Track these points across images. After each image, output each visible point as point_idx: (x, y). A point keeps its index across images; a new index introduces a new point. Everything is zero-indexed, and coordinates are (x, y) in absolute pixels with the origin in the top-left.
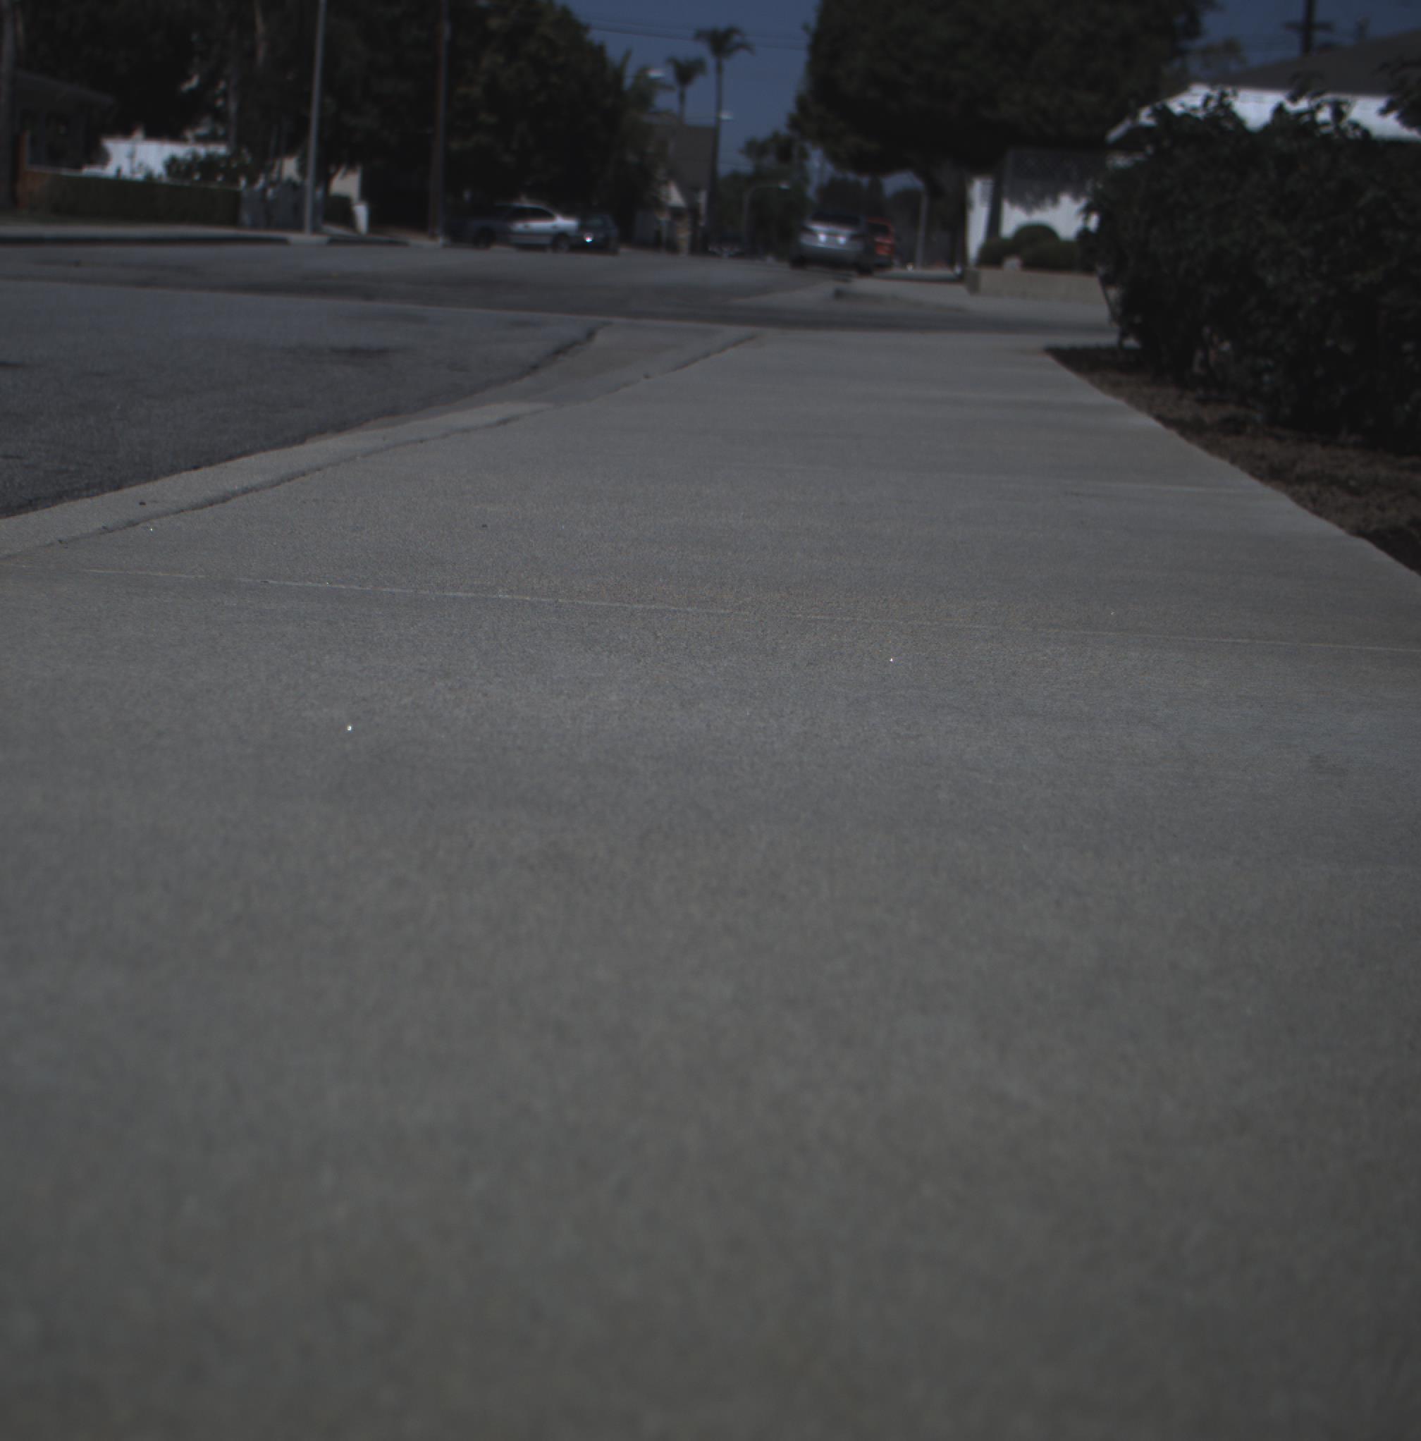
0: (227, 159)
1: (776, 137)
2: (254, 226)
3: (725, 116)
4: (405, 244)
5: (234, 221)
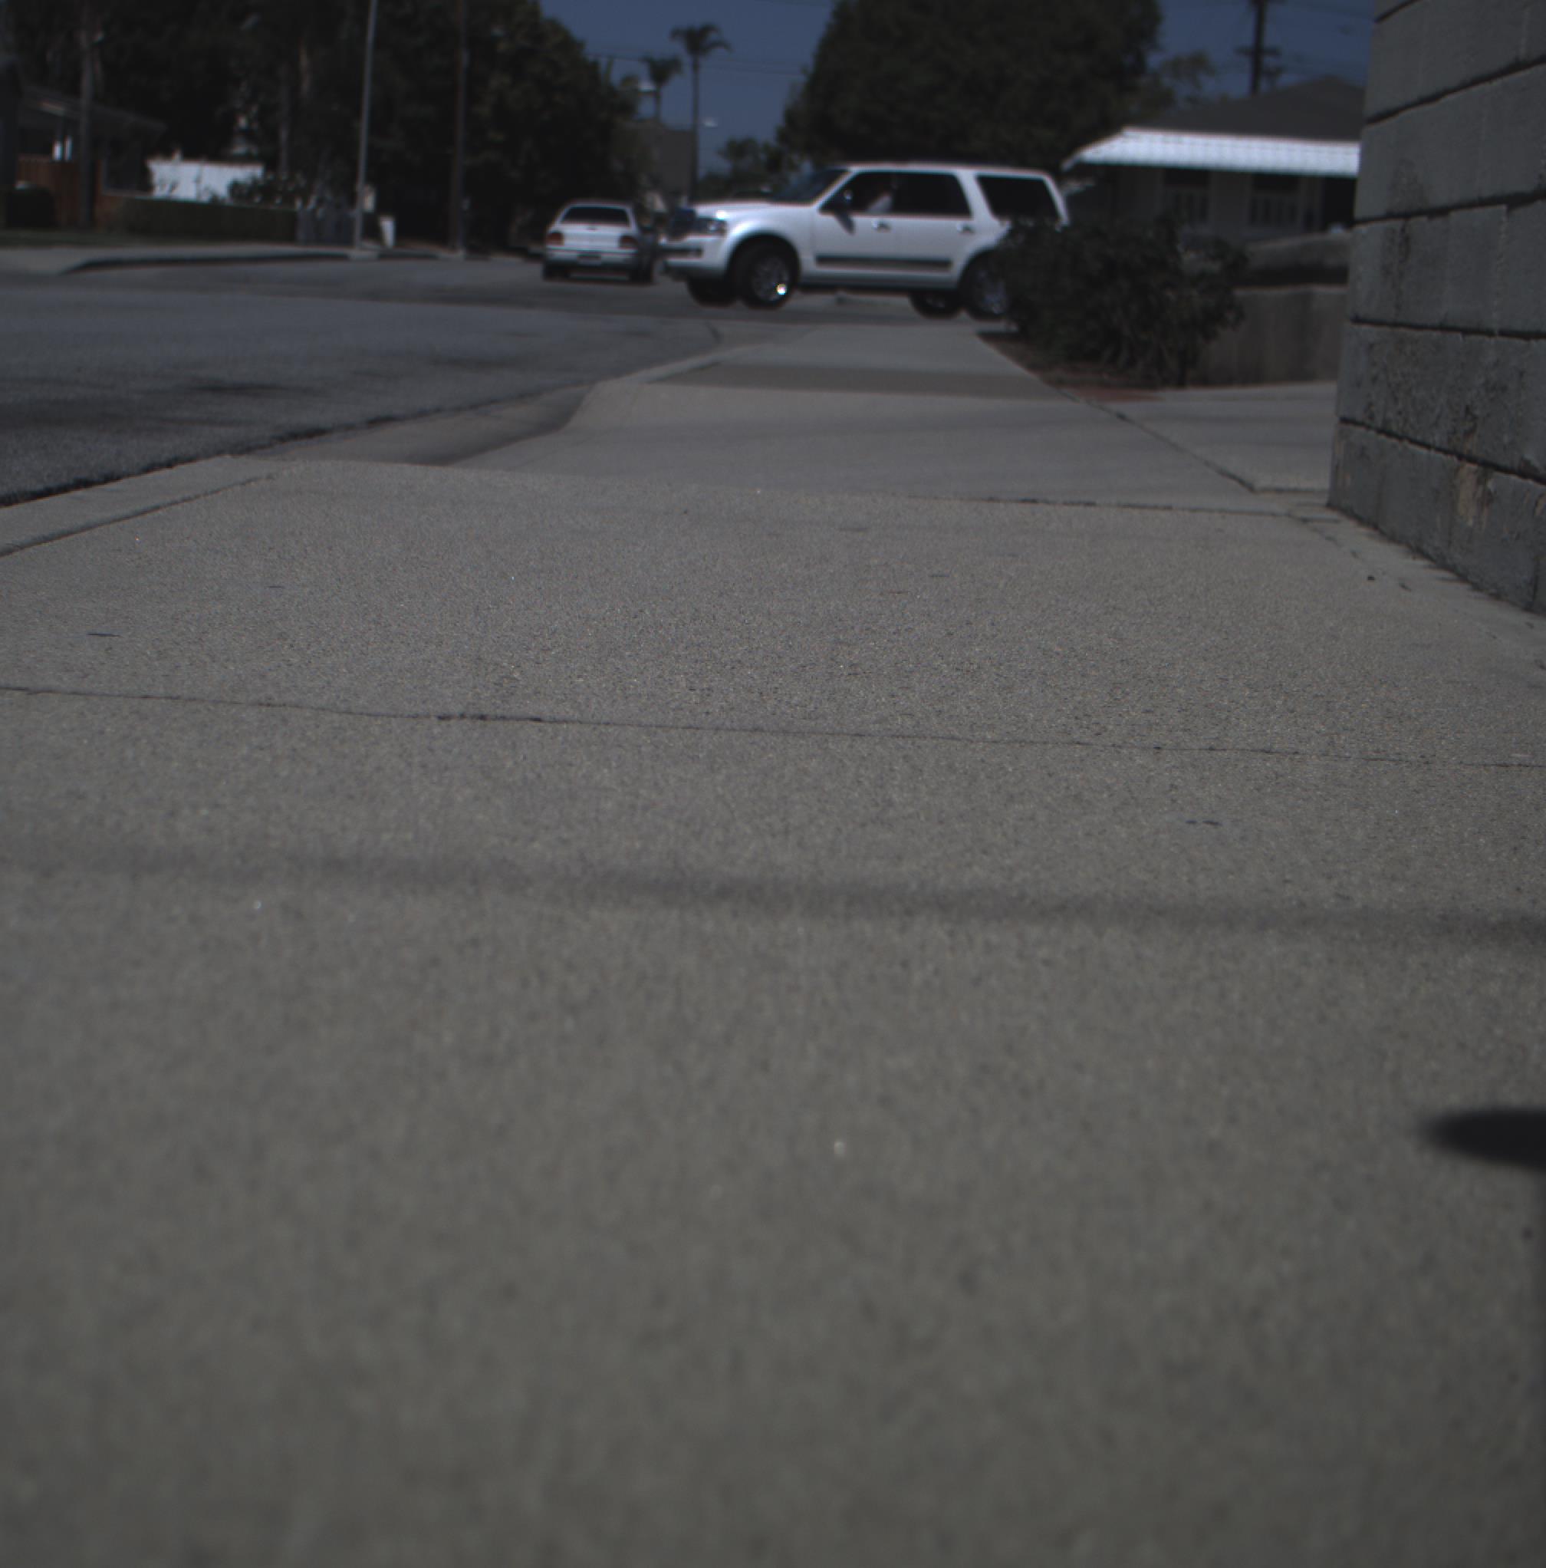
2: (311, 243)
5: (290, 238)
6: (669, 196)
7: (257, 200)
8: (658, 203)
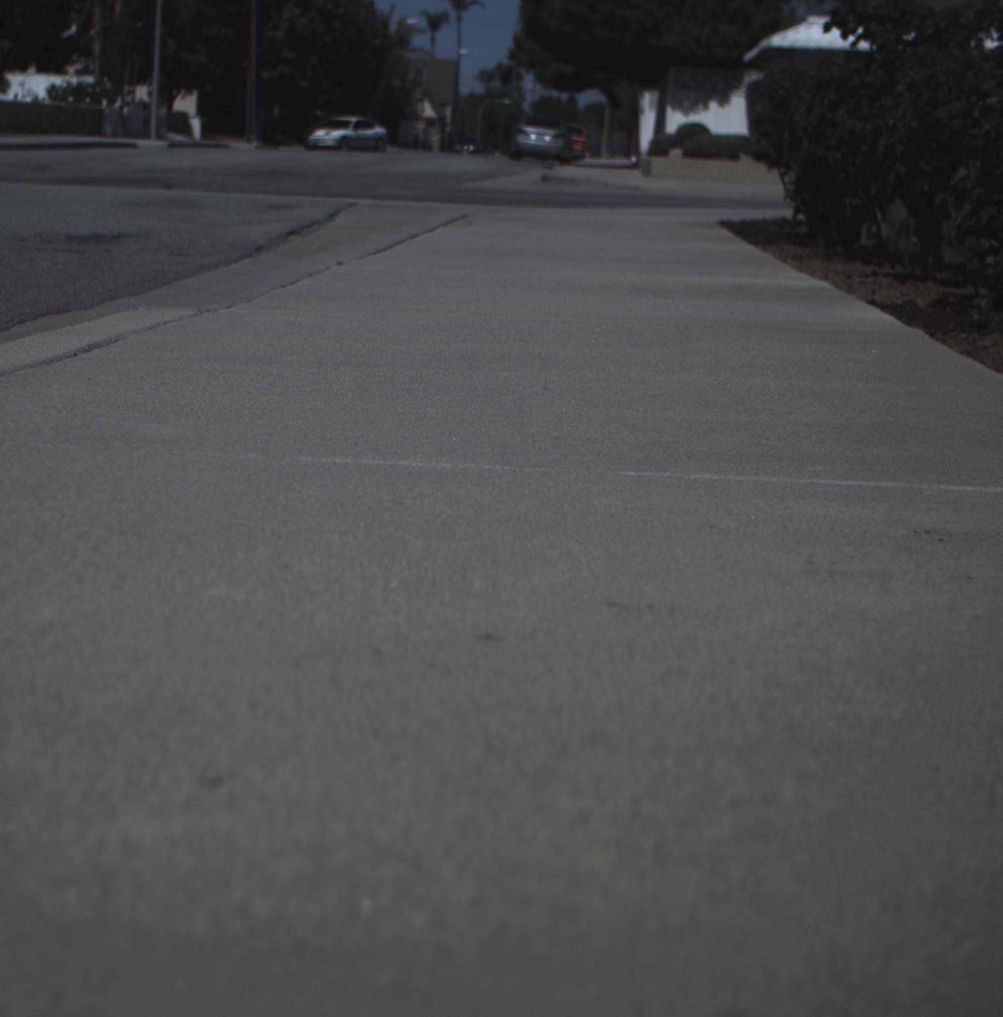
0: (94, 86)
1: (499, 66)
2: (114, 135)
3: (463, 52)
4: (227, 147)
5: (99, 132)
6: (438, 106)
7: (71, 99)
8: (428, 111)
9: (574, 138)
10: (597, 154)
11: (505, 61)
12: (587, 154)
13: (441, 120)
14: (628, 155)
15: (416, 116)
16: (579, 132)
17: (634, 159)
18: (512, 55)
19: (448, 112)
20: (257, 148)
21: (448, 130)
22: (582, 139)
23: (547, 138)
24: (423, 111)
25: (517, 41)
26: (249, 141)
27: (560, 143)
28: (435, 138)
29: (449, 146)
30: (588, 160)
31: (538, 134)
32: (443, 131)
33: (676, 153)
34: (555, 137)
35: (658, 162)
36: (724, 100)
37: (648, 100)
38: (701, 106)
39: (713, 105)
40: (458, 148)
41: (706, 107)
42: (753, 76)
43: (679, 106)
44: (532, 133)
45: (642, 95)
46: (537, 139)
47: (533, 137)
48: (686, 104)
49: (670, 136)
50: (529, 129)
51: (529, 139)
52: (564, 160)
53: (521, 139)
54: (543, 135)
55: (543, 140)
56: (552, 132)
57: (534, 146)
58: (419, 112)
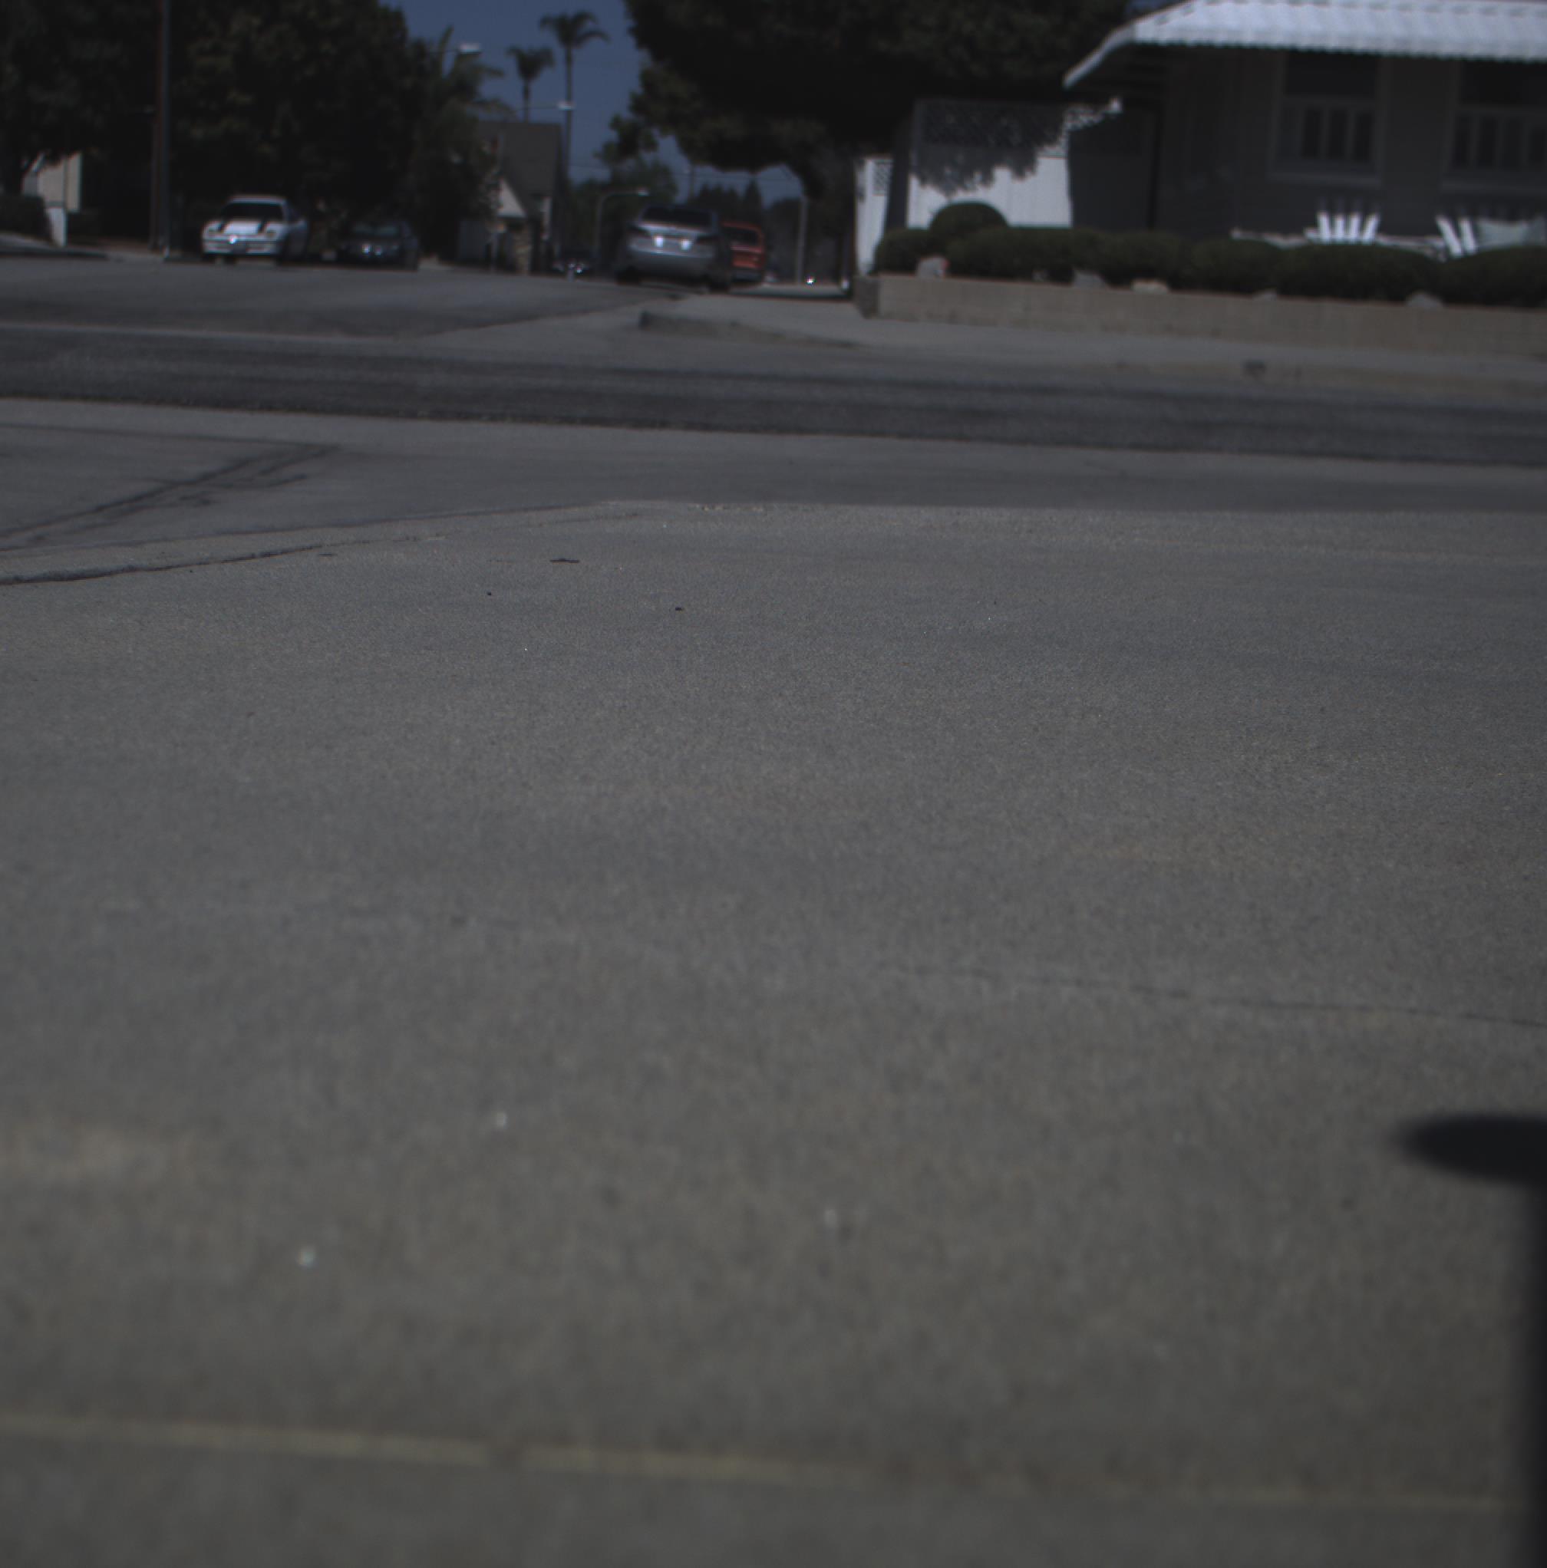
6: (526, 197)
8: (509, 204)
9: (737, 247)
10: (785, 274)
11: (626, 115)
12: (769, 278)
13: (534, 222)
14: (836, 278)
15: (486, 213)
16: (749, 238)
17: (845, 284)
18: (638, 105)
19: (546, 207)
20: (167, 260)
21: (545, 237)
22: (757, 250)
23: (686, 244)
24: (499, 205)
25: (648, 81)
26: (156, 248)
27: (708, 253)
28: (523, 250)
29: (543, 265)
30: (768, 285)
31: (667, 236)
32: (536, 240)
33: (933, 266)
34: (700, 240)
35: (891, 286)
36: (1023, 165)
37: (871, 174)
38: (978, 176)
39: (1002, 175)
40: (559, 266)
41: (988, 179)
42: (1081, 118)
43: (933, 176)
44: (657, 234)
45: (862, 164)
46: (666, 246)
47: (659, 241)
48: (948, 171)
49: (918, 232)
50: (651, 227)
51: (652, 244)
52: (717, 286)
53: (636, 245)
54: (680, 237)
55: (678, 247)
56: (695, 232)
57: (660, 256)
58: (493, 207)
